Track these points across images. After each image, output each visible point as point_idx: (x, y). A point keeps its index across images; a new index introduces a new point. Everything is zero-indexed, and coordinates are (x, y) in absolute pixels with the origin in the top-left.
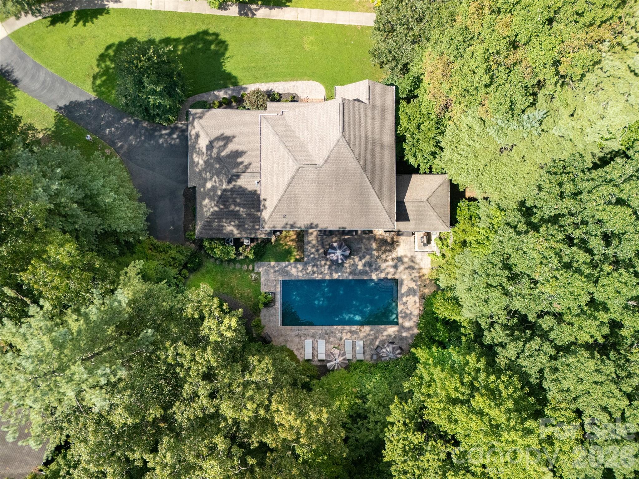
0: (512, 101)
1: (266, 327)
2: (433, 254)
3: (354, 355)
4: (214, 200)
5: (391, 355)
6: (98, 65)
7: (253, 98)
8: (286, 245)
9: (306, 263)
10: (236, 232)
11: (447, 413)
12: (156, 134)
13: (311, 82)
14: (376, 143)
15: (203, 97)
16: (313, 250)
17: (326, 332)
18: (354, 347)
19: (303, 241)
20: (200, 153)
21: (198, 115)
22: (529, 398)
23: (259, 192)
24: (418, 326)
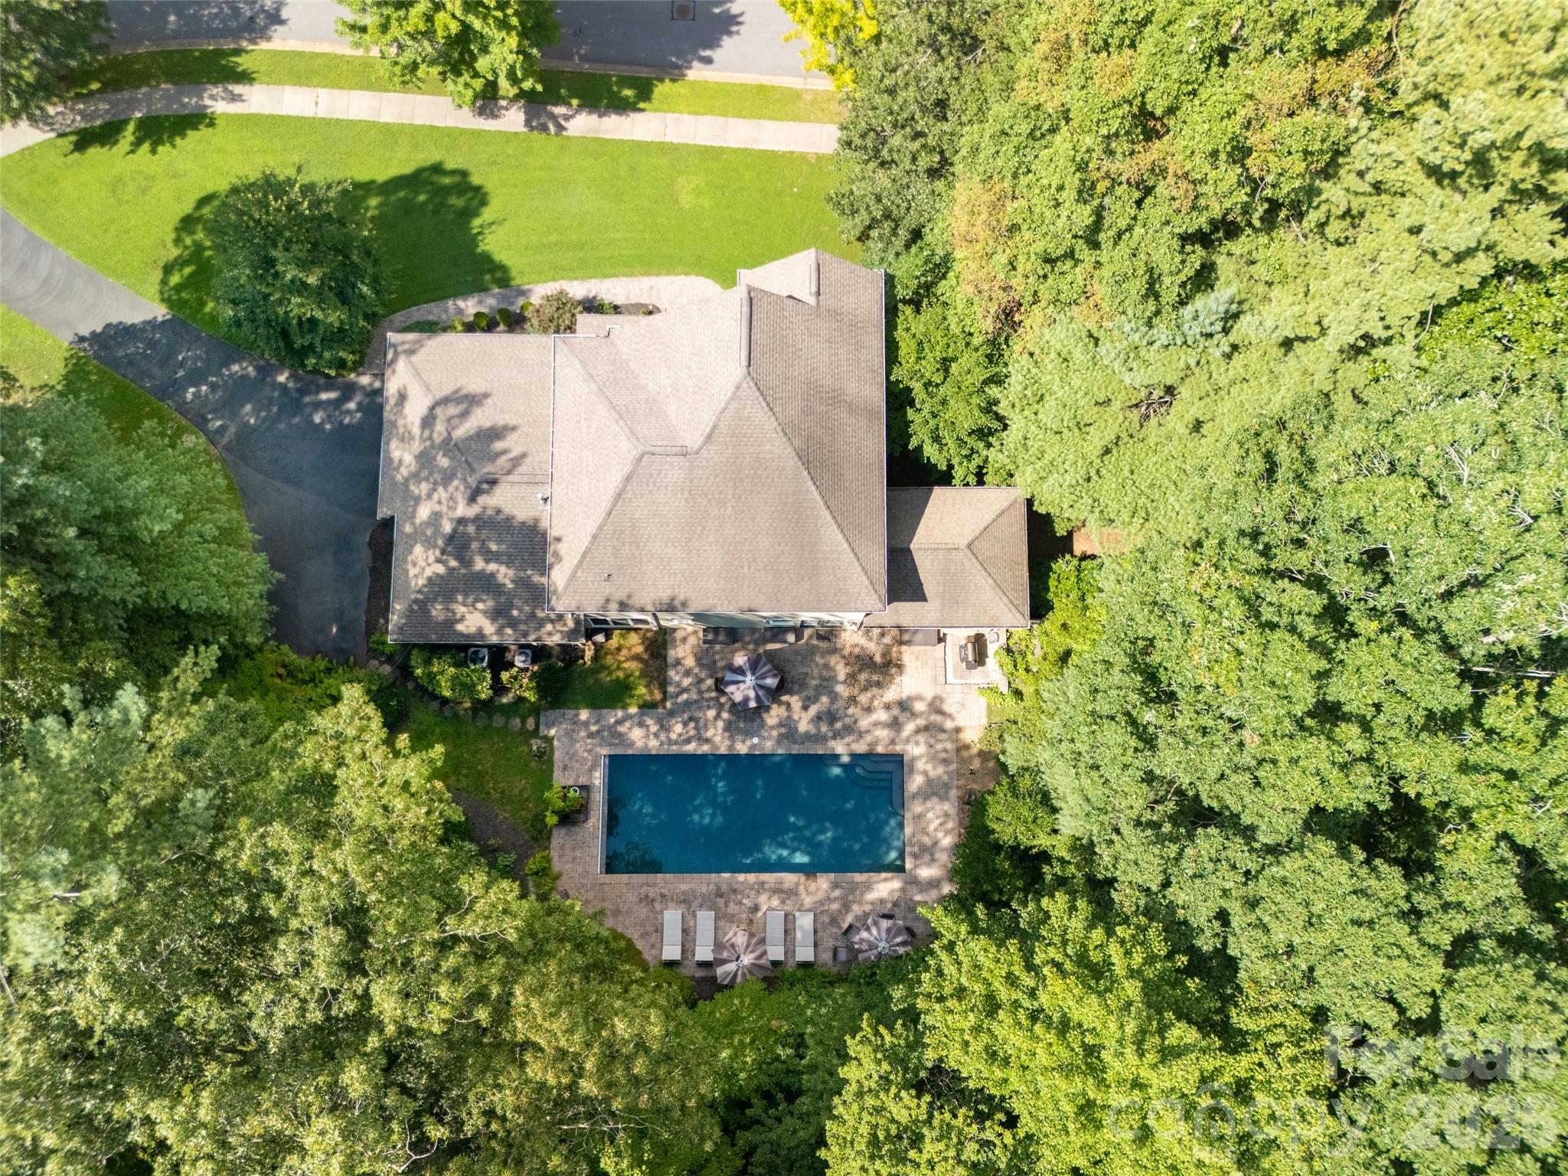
0: (1151, 271)
1: (564, 878)
2: (993, 690)
3: (789, 951)
4: (435, 547)
5: (882, 944)
6: (178, 241)
7: (549, 311)
8: (618, 668)
9: (671, 714)
10: (489, 628)
11: (985, 1039)
12: (307, 399)
13: (692, 278)
14: (835, 399)
15: (430, 313)
16: (686, 682)
17: (719, 889)
18: (789, 932)
19: (665, 658)
20: (406, 438)
21: (406, 347)
22: (1189, 983)
23: (544, 524)
24: (954, 874)
